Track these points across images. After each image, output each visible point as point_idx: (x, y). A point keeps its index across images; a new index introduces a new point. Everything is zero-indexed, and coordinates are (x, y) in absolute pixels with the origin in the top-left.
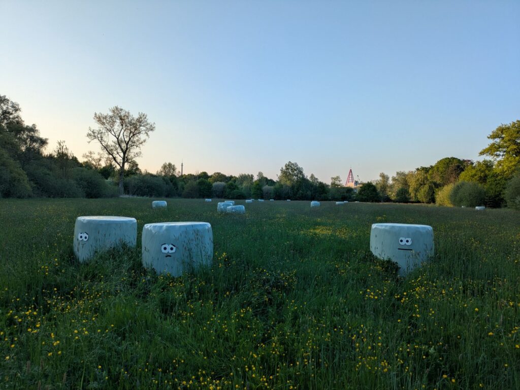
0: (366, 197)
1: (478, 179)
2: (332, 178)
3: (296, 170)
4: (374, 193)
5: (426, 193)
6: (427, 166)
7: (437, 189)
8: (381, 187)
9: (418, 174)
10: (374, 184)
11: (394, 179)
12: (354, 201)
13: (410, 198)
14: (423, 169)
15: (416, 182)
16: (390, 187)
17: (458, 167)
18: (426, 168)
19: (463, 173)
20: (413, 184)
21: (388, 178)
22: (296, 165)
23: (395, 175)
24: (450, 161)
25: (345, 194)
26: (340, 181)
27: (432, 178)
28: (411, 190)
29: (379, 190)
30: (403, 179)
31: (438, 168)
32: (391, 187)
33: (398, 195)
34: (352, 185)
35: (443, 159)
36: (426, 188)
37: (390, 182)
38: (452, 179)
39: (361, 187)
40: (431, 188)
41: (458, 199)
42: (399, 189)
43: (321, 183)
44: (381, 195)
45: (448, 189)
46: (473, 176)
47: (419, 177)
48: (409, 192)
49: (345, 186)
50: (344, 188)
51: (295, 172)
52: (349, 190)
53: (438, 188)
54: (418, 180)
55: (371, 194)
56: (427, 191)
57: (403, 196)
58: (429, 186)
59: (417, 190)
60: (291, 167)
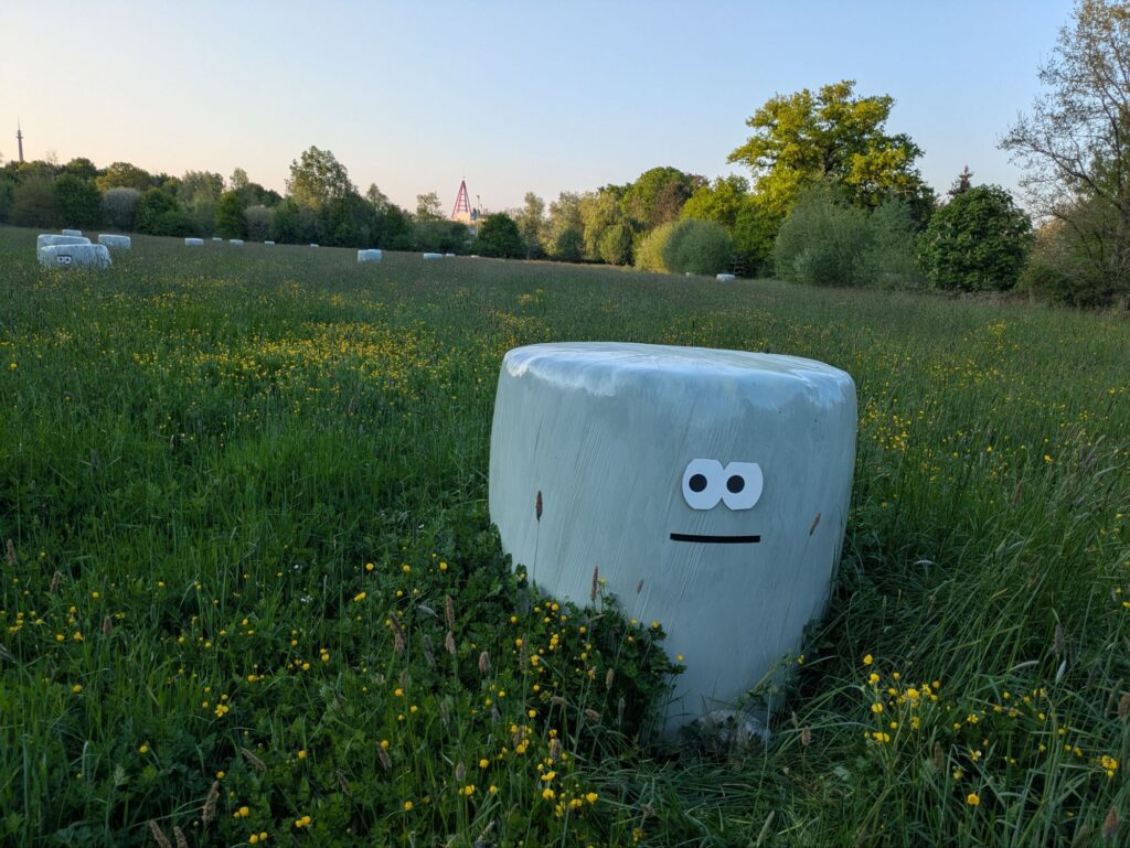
0: (494, 246)
1: (717, 216)
2: (421, 197)
3: (330, 170)
4: (512, 237)
5: (616, 242)
6: (621, 184)
7: (638, 236)
8: (527, 225)
9: (602, 200)
10: (513, 218)
11: (554, 209)
12: (466, 254)
13: (585, 253)
14: (613, 189)
15: (597, 217)
16: (545, 225)
17: (680, 188)
18: (618, 188)
19: (690, 202)
20: (591, 222)
21: (541, 206)
22: (329, 157)
23: (557, 200)
24: (665, 176)
25: (450, 237)
26: (437, 205)
27: (628, 210)
28: (587, 235)
29: (522, 232)
30: (573, 209)
31: (641, 189)
32: (548, 226)
33: (560, 245)
34: (464, 217)
35: (652, 170)
36: (617, 230)
37: (547, 215)
38: (668, 214)
39: (484, 223)
40: (626, 232)
41: (679, 258)
42: (563, 232)
43: (394, 209)
44: (527, 242)
45: (660, 235)
46: (708, 210)
47: (604, 206)
48: (582, 240)
49: (449, 218)
50: (448, 223)
51: (329, 175)
52: (459, 228)
53: (639, 232)
54: (603, 212)
55: (505, 241)
56: (618, 238)
57: (571, 249)
58: (624, 227)
59: (598, 236)
60: (319, 162)
